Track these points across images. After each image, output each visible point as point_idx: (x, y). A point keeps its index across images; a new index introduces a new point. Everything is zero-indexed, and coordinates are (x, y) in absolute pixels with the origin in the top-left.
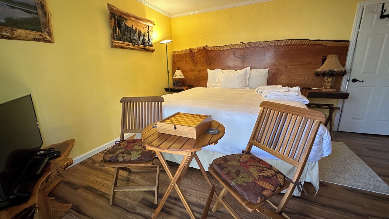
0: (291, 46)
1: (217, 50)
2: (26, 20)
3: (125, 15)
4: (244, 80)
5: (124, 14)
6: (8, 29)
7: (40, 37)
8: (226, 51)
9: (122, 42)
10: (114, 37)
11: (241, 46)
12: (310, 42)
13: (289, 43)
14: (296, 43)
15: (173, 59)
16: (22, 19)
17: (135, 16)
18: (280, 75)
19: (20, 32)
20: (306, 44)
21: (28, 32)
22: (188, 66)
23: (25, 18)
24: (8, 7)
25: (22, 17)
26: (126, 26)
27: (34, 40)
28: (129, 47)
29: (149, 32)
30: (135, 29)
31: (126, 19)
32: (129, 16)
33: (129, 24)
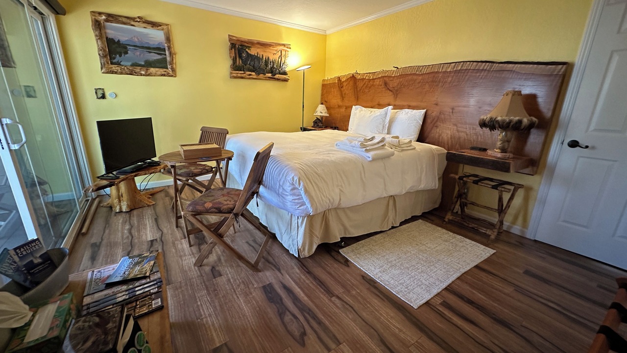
0: (461, 73)
1: (367, 78)
2: (158, 61)
3: (247, 43)
4: (380, 124)
5: (245, 42)
6: (145, 69)
7: (165, 73)
8: (376, 80)
9: (243, 72)
10: (235, 67)
11: (394, 73)
12: (492, 66)
13: (459, 68)
14: (469, 68)
15: (323, 90)
16: (155, 60)
17: (261, 42)
18: (442, 121)
19: (152, 70)
20: (486, 70)
21: (157, 69)
22: (335, 100)
23: (157, 59)
24: (146, 52)
25: (155, 58)
26: (249, 55)
27: (161, 76)
28: (251, 76)
29: (282, 57)
30: (261, 57)
31: (249, 47)
32: (252, 44)
33: (253, 51)
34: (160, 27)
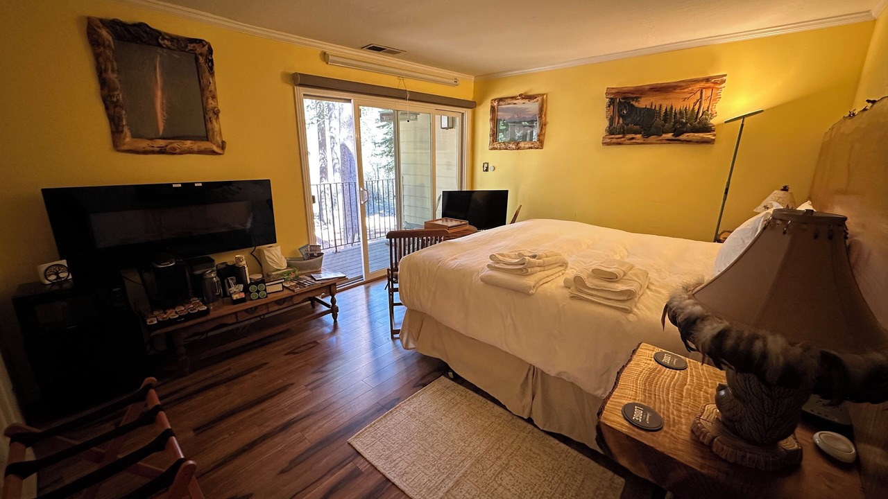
3: (632, 94)
5: (628, 93)
9: (620, 136)
10: (611, 130)
19: (522, 144)
21: (526, 142)
27: (529, 148)
28: (633, 141)
29: (703, 102)
30: (657, 109)
31: (637, 98)
32: (640, 92)
33: (644, 103)
34: (535, 100)
